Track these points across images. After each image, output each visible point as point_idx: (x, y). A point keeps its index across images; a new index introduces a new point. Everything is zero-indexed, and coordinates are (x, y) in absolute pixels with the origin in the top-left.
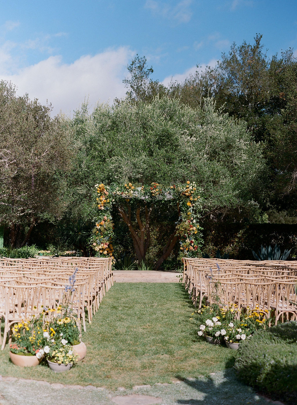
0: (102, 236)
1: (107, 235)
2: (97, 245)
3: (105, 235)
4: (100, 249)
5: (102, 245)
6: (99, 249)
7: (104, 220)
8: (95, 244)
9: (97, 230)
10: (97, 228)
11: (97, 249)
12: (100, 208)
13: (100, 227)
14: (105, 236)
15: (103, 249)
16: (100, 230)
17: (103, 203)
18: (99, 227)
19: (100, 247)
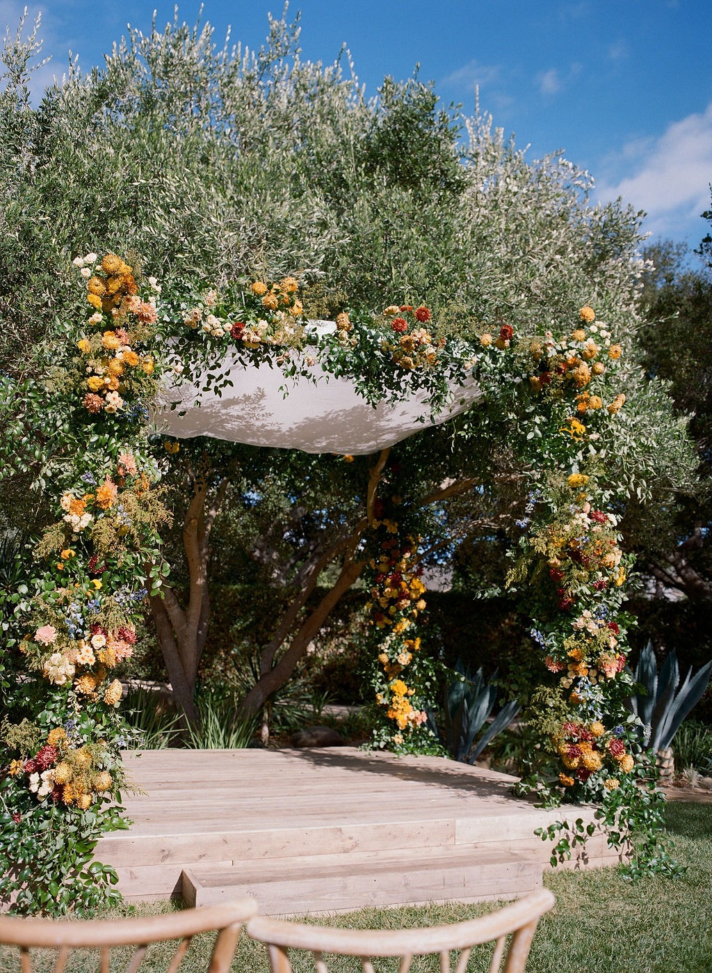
0: (98, 583)
1: (125, 576)
2: (59, 640)
3: (117, 572)
4: (81, 671)
5: (99, 640)
6: (71, 671)
7: (116, 479)
8: (47, 634)
9: (69, 537)
10: (68, 529)
11: (59, 667)
12: (96, 401)
13: (88, 518)
14: (119, 584)
15: (99, 671)
16: (85, 544)
17: (119, 369)
18: (80, 520)
19: (86, 657)
